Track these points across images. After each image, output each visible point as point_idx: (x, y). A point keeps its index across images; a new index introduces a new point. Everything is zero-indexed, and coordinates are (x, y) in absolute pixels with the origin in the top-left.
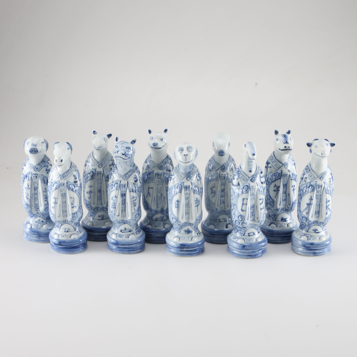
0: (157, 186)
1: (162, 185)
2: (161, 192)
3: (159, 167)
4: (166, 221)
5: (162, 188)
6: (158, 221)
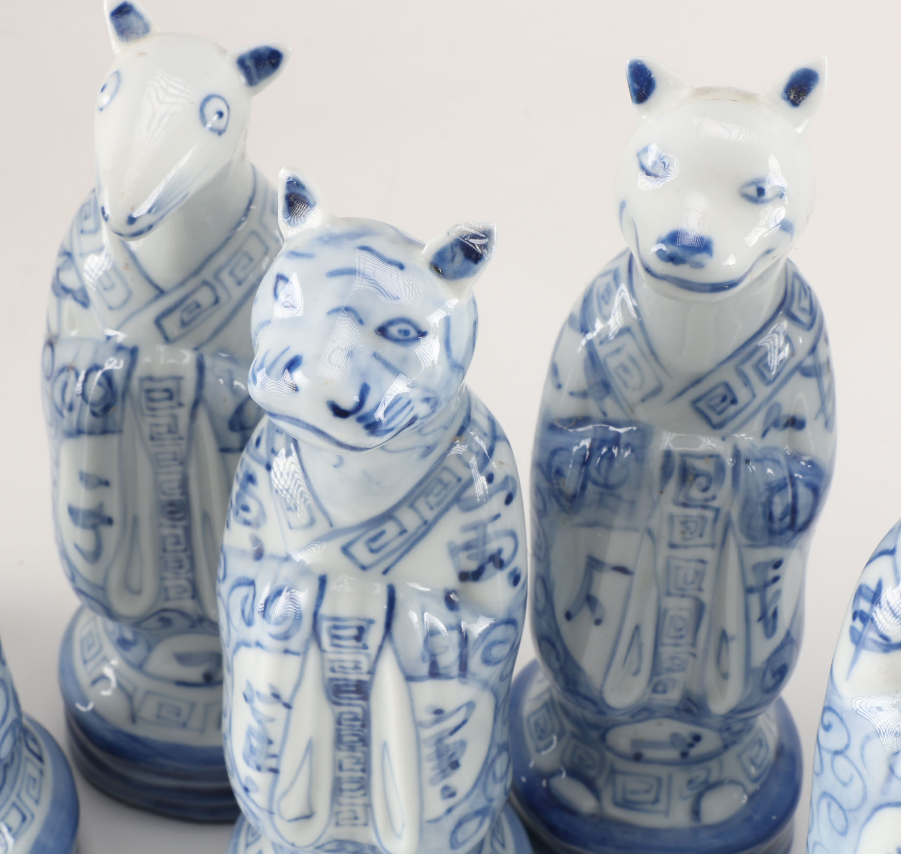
0: (664, 551)
1: (713, 546)
2: (700, 589)
5: (710, 570)
6: (650, 762)
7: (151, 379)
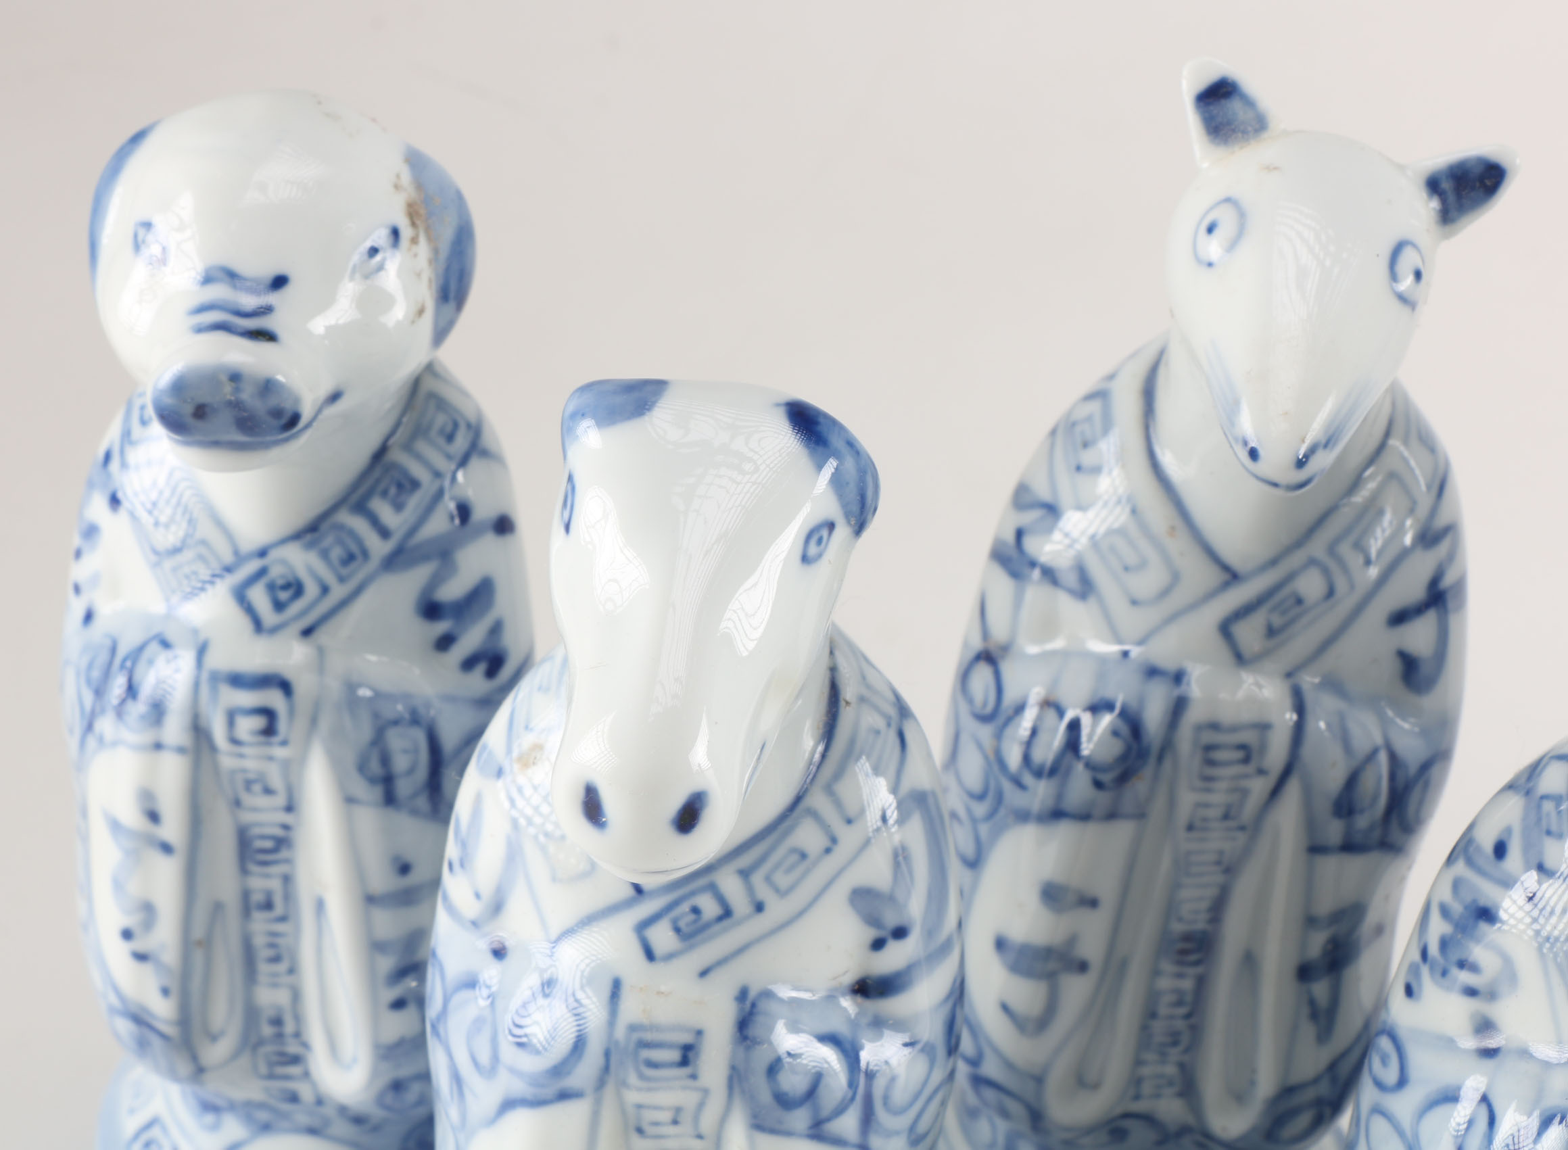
7: (1214, 726)
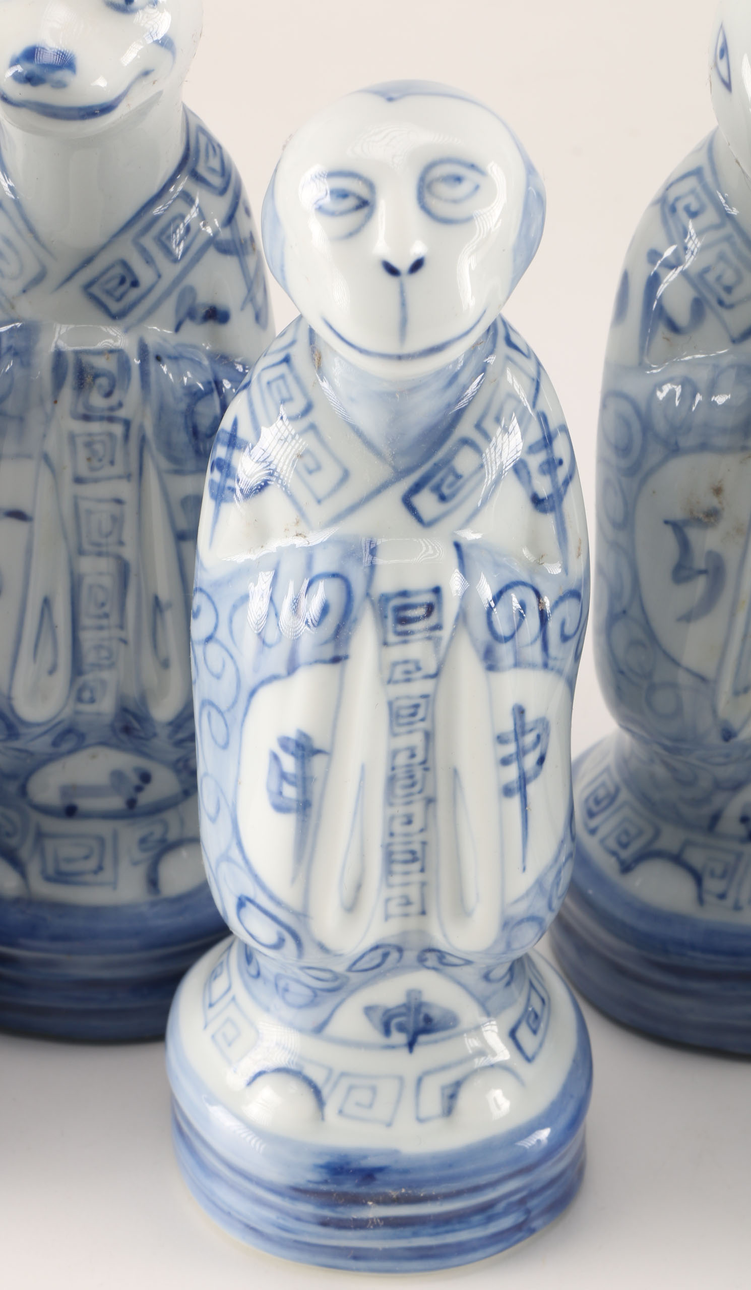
0: (68, 488)
1: (128, 477)
2: (121, 543)
3: (95, 290)
4: (170, 816)
